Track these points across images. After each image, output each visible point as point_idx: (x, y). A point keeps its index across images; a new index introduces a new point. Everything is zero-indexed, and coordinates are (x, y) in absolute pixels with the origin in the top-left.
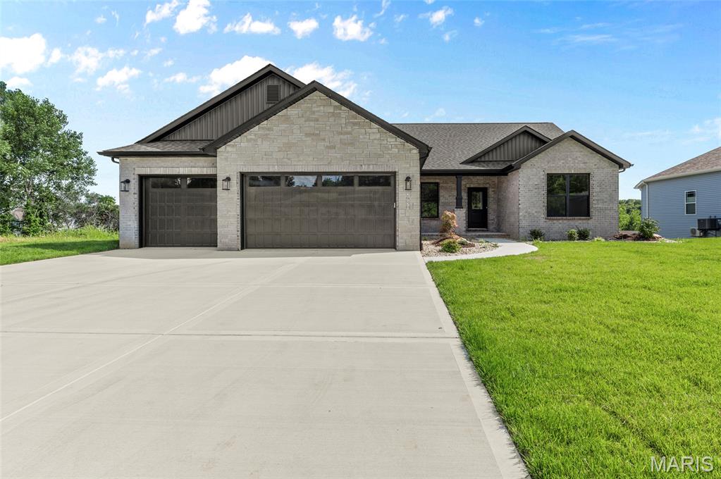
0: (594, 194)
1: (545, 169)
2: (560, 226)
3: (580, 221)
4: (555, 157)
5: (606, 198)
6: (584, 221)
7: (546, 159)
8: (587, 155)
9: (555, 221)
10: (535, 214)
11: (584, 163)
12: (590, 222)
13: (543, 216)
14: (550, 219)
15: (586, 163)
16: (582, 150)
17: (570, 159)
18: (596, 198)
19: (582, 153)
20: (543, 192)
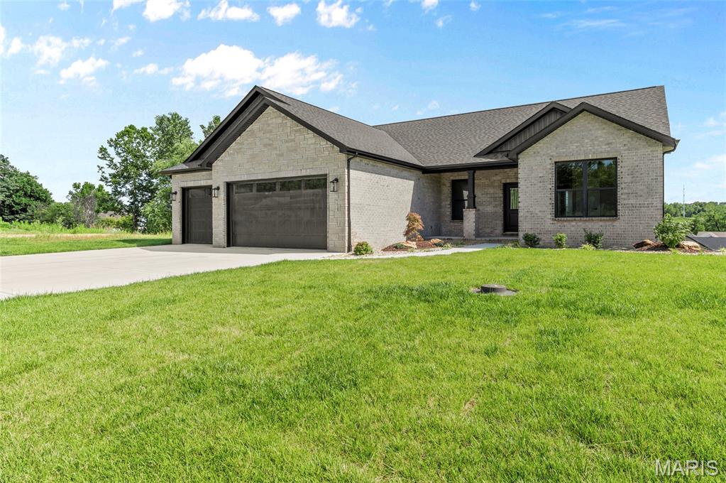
0: (623, 186)
1: (552, 156)
2: (573, 229)
3: (601, 223)
4: (566, 140)
5: (642, 190)
6: (607, 223)
7: (554, 144)
8: (612, 134)
9: (565, 223)
10: (540, 214)
11: (608, 144)
12: (616, 224)
13: (549, 216)
14: (558, 221)
15: (611, 143)
16: (604, 126)
17: (586, 141)
18: (626, 191)
19: (605, 131)
20: (550, 186)
